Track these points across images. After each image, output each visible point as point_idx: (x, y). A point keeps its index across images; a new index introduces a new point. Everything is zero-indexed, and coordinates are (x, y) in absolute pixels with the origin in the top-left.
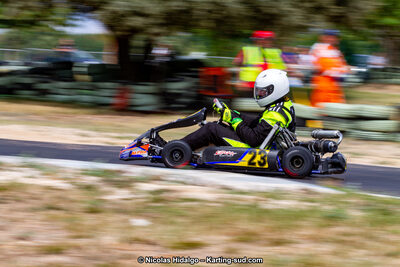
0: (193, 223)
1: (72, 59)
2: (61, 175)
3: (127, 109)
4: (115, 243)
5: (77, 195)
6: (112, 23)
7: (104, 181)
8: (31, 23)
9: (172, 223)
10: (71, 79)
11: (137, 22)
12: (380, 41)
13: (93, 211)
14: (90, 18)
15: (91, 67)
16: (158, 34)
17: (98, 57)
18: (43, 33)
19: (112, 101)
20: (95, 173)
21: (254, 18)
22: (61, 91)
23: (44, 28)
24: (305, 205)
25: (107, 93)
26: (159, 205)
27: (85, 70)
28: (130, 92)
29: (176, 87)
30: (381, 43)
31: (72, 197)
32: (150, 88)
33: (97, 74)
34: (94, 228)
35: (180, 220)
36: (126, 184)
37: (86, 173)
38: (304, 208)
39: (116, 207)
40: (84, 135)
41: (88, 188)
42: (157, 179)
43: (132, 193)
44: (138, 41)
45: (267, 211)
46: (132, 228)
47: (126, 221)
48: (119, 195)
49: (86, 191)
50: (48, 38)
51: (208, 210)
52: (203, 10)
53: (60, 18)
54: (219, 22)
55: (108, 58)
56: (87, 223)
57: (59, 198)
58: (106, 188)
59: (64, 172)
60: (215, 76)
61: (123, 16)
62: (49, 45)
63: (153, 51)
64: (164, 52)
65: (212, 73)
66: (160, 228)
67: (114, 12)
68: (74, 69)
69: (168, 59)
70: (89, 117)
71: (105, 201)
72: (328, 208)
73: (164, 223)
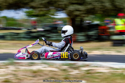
0: (101, 81)
2: (55, 66)
5: (60, 73)
6: (69, 14)
7: (69, 67)
8: (44, 15)
9: (94, 82)
10: (57, 32)
11: (78, 13)
16: (84, 17)
18: (48, 18)
20: (66, 65)
21: (115, 10)
22: (54, 37)
23: (48, 17)
26: (89, 75)
28: (77, 35)
29: (91, 33)
32: (83, 34)
35: (96, 80)
36: (77, 68)
37: (63, 65)
39: (74, 77)
41: (64, 70)
42: (87, 66)
43: (79, 71)
44: (78, 19)
48: (75, 72)
49: (64, 72)
50: (49, 20)
52: (99, 8)
54: (104, 11)
57: (55, 74)
58: (70, 70)
60: (104, 29)
61: (73, 11)
62: (50, 22)
67: (70, 10)
68: (58, 29)
71: (70, 74)
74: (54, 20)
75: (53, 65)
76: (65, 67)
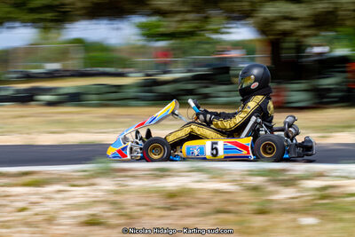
3: (284, 106)
5: (245, 196)
6: (265, 28)
7: (270, 181)
8: (190, 34)
9: (341, 220)
10: (229, 83)
11: (287, 25)
13: (262, 212)
16: (305, 36)
18: (201, 43)
22: (222, 94)
28: (286, 90)
29: (327, 82)
31: (241, 199)
36: (291, 182)
37: (252, 173)
39: (283, 206)
41: (255, 189)
42: (320, 175)
43: (299, 191)
44: (289, 44)
46: (300, 227)
47: (294, 220)
48: (285, 194)
49: (253, 193)
52: (349, 10)
56: (256, 225)
57: (227, 200)
58: (272, 188)
59: (230, 174)
61: (273, 21)
66: (330, 226)
67: (265, 18)
68: (231, 72)
71: (272, 201)
73: (334, 220)
75: (222, 175)
76: (257, 180)
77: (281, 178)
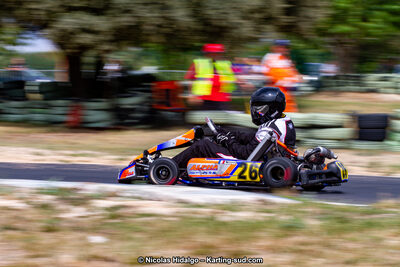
0: (151, 238)
1: (23, 79)
2: (17, 195)
3: (80, 126)
4: (73, 261)
5: (33, 214)
6: (62, 40)
7: (60, 199)
9: (130, 239)
10: (24, 98)
11: (86, 39)
12: (332, 49)
13: (49, 230)
14: (40, 37)
15: (42, 85)
16: (108, 51)
17: (49, 75)
19: (65, 118)
20: (50, 192)
21: (203, 32)
22: (13, 111)
24: (262, 216)
25: (60, 110)
26: (116, 221)
27: (37, 88)
28: (83, 108)
29: (128, 102)
30: (332, 50)
31: (29, 217)
32: (103, 104)
33: (48, 92)
34: (52, 247)
35: (138, 236)
36: (82, 201)
37: (42, 191)
38: (260, 219)
39: (73, 225)
40: (38, 154)
41: (44, 207)
42: (113, 195)
43: (88, 211)
44: (89, 58)
45: (224, 224)
46: (90, 245)
47: (83, 239)
48: (76, 213)
49: (42, 211)
51: (165, 225)
52: (153, 25)
53: (9, 37)
54: (168, 35)
55: (60, 76)
56: (44, 242)
57: (16, 217)
58: (62, 207)
59: (19, 192)
60: (167, 90)
61: (73, 33)
63: (105, 67)
64: (116, 67)
65: (165, 87)
66: (118, 245)
67: (63, 30)
68: (26, 88)
69: (119, 75)
70: (42, 136)
71: (61, 219)
72: (284, 218)
73: (122, 239)
74: (14, 60)
75: (11, 192)
76: (46, 199)
77: (72, 196)
